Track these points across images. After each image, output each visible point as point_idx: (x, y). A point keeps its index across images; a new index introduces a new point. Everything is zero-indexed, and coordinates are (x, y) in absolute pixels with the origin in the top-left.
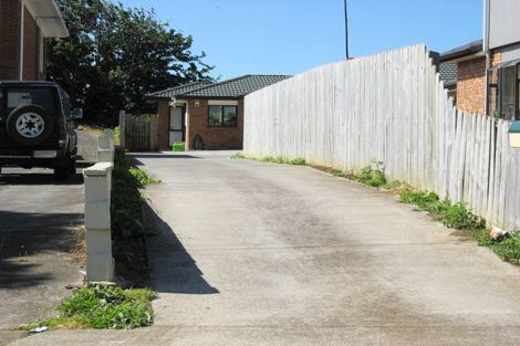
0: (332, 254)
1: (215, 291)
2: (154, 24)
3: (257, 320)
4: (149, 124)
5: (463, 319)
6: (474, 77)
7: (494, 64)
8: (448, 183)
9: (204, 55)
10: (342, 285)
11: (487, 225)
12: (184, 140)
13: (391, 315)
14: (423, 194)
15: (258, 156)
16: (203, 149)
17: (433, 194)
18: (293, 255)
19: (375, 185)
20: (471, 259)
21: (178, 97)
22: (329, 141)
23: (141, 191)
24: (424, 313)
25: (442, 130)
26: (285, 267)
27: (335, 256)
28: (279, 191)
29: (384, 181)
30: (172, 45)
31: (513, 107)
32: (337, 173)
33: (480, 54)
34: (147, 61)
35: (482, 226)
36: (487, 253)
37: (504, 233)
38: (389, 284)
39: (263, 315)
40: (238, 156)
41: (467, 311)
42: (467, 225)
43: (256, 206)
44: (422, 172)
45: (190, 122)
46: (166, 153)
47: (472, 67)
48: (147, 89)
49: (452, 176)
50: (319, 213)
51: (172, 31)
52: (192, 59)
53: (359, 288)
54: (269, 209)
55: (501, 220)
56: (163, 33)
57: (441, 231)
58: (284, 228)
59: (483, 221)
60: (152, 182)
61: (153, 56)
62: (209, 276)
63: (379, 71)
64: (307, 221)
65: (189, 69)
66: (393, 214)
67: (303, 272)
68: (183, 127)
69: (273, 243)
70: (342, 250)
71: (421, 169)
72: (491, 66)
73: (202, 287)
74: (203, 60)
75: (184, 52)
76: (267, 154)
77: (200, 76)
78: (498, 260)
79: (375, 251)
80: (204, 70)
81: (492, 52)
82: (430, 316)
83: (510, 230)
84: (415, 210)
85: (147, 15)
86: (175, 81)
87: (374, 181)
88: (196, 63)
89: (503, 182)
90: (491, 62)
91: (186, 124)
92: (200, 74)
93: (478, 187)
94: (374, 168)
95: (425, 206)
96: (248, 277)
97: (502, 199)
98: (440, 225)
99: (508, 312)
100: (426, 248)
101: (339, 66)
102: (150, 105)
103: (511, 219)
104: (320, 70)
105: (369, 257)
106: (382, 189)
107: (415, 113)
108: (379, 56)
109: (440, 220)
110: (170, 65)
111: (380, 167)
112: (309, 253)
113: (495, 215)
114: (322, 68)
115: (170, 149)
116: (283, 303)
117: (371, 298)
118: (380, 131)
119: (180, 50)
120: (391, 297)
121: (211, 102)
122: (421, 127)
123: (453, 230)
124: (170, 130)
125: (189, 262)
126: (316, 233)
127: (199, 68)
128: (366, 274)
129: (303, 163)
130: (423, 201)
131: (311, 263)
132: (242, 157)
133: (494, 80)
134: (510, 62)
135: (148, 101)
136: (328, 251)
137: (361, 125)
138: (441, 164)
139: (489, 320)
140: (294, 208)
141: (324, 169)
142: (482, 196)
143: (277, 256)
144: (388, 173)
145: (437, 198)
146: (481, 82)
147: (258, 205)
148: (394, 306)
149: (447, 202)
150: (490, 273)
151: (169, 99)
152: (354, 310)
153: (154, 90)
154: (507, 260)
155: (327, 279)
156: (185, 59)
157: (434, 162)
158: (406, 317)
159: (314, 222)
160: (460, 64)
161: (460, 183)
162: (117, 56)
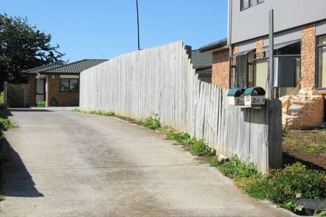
0: (118, 172)
1: (41, 195)
2: (27, 27)
3: (64, 213)
4: (23, 90)
5: (192, 212)
6: (222, 61)
7: (234, 53)
8: (195, 127)
9: (58, 46)
10: (121, 191)
11: (217, 153)
12: (45, 100)
13: (148, 210)
14: (180, 134)
15: (88, 111)
16: (57, 106)
17: (186, 134)
18: (93, 172)
19: (153, 128)
20: (204, 174)
21: (41, 73)
22: (128, 101)
23: (4, 132)
24: (169, 208)
25: (192, 94)
26: (87, 180)
27: (120, 173)
28: (92, 132)
29: (159, 126)
30: (38, 40)
31: (245, 80)
32: (132, 121)
33: (225, 47)
34: (22, 50)
35: (214, 154)
36: (215, 171)
37: (226, 158)
38: (151, 190)
39: (68, 210)
40: (76, 110)
41: (195, 207)
42: (204, 153)
43: (76, 142)
44: (180, 120)
45: (49, 89)
46: (33, 108)
47: (221, 55)
48: (23, 68)
49: (197, 123)
50: (113, 146)
51: (38, 31)
52: (51, 49)
53: (131, 193)
54: (83, 143)
55: (225, 150)
56: (32, 32)
57: (189, 157)
58: (91, 155)
59: (215, 151)
60: (13, 127)
61: (26, 47)
62: (39, 186)
63: (156, 58)
64: (105, 151)
65: (49, 55)
66: (160, 147)
67: (98, 183)
68: (45, 92)
69: (82, 165)
70: (125, 169)
71: (180, 118)
72: (232, 54)
73: (33, 192)
74: (58, 50)
75: (46, 44)
76: (93, 109)
77: (56, 60)
78: (220, 175)
79: (145, 170)
80: (59, 56)
81: (233, 46)
82: (172, 210)
83: (230, 156)
84: (175, 144)
85: (22, 21)
86: (40, 63)
87: (153, 126)
88: (53, 52)
89: (226, 127)
90: (232, 52)
91: (46, 90)
92: (55, 58)
93: (212, 130)
94: (154, 118)
95: (181, 142)
96: (64, 186)
97: (225, 137)
98: (189, 153)
99: (221, 207)
100: (178, 168)
101: (134, 54)
102: (24, 78)
103: (231, 150)
104: (123, 56)
105: (141, 174)
106: (157, 131)
107: (177, 84)
108: (156, 48)
109: (189, 150)
110: (37, 53)
111: (157, 117)
112: (104, 171)
113: (221, 147)
114: (124, 55)
115: (36, 106)
116: (82, 203)
117: (138, 199)
118: (157, 95)
119: (43, 43)
120: (150, 198)
121: (62, 76)
122: (180, 92)
123: (196, 157)
124: (36, 94)
125: (28, 177)
126: (111, 158)
127: (56, 55)
128: (137, 184)
129: (113, 115)
130: (180, 139)
131: (104, 178)
132: (79, 111)
133: (234, 63)
134: (244, 52)
135: (22, 76)
136: (115, 170)
137: (146, 91)
138: (191, 115)
139: (209, 212)
140: (99, 143)
141: (124, 118)
142: (214, 135)
143: (83, 173)
144: (161, 121)
145: (189, 137)
146: (226, 64)
147: (77, 141)
148: (151, 204)
149: (195, 139)
150: (215, 183)
151: (36, 74)
152: (126, 207)
153: (27, 69)
154: (226, 175)
155: (112, 187)
156: (46, 49)
157: (187, 114)
158: (157, 211)
159: (110, 151)
160: (214, 53)
161: (202, 127)
162: (3, 47)
